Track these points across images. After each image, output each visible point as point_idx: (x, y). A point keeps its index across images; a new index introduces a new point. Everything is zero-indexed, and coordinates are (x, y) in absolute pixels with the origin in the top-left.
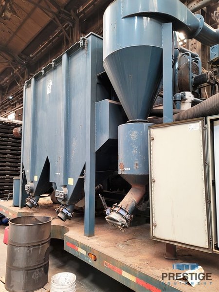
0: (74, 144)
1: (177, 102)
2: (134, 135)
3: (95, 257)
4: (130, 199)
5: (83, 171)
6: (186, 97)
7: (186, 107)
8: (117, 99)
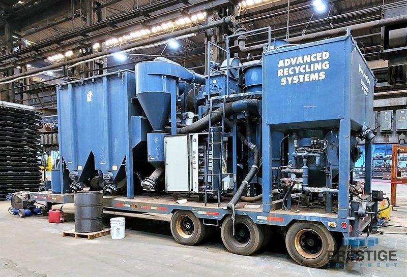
0: (116, 143)
1: (183, 119)
2: (156, 140)
3: (136, 206)
4: (155, 175)
5: (124, 161)
6: (189, 116)
7: (189, 122)
8: (145, 115)
